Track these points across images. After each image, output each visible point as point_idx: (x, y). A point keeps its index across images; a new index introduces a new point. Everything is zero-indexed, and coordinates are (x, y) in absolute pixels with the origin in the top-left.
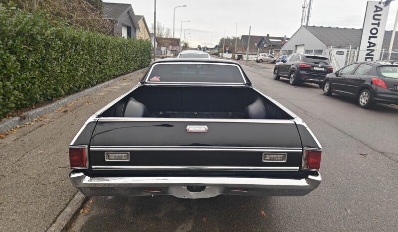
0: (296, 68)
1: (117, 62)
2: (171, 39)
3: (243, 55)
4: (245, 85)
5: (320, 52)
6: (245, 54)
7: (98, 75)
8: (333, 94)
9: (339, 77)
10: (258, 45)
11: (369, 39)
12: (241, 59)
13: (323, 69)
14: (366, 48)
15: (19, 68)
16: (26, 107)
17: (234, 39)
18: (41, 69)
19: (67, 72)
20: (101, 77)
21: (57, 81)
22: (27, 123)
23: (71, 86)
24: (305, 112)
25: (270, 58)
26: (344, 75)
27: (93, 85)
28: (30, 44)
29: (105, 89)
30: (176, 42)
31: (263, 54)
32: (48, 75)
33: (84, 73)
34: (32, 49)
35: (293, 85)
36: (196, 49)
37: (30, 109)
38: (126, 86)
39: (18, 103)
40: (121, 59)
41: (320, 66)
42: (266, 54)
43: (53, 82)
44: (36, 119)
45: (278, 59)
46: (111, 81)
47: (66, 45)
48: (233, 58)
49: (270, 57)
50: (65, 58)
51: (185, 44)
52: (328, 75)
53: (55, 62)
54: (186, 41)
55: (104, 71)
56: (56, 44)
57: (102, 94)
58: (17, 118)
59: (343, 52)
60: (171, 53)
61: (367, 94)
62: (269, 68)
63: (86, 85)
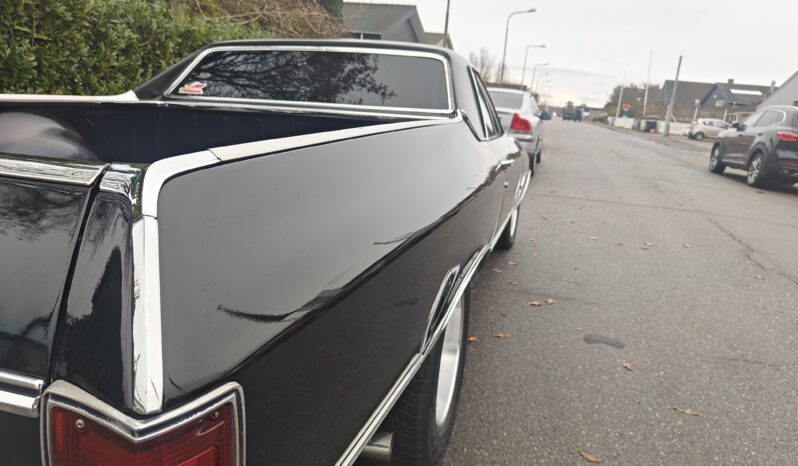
0: (768, 144)
3: (659, 122)
6: (664, 120)
10: (702, 103)
12: (652, 131)
24: (748, 250)
31: (707, 120)
35: (754, 185)
42: (715, 121)
48: (636, 128)
49: (724, 127)
56: (124, 37)
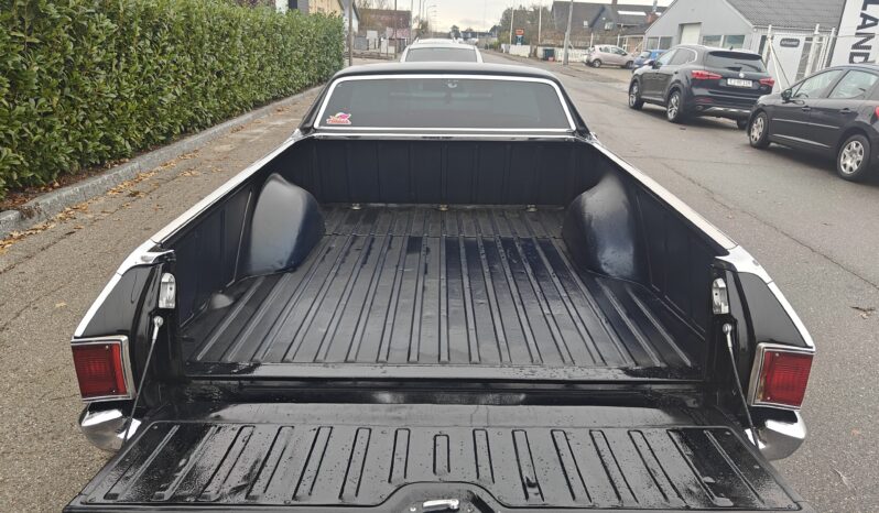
0: (684, 81)
1: (262, 68)
2: (389, 12)
3: (556, 49)
4: (573, 134)
5: (739, 39)
6: (562, 47)
7: (213, 103)
8: (772, 144)
9: (790, 104)
10: (591, 26)
11: (864, 8)
12: (551, 59)
13: (749, 84)
14: (855, 31)
15: (6, 90)
16: (38, 186)
17: (536, 11)
18: (67, 90)
19: (136, 97)
20: (222, 108)
21: (110, 118)
22: (40, 225)
23: (148, 130)
24: (710, 194)
25: (619, 56)
26: (802, 98)
27: (203, 127)
28: (31, 28)
29: (234, 135)
30: (401, 19)
31: (603, 46)
32: (86, 106)
33: (179, 98)
34: (37, 41)
35: (673, 121)
36: (448, 36)
37: (46, 191)
38: (282, 127)
39: (12, 177)
40: (270, 62)
41: (742, 75)
42: (609, 46)
43: (100, 122)
44: (61, 215)
45: (638, 59)
46: (248, 116)
47: (126, 31)
48: (533, 55)
49: (619, 52)
50: (127, 62)
51: (421, 22)
52: (763, 100)
53: (103, 72)
54: (424, 17)
55: (229, 93)
56: (101, 28)
57: (225, 148)
58: (12, 215)
59: (796, 40)
60: (390, 45)
61: (861, 146)
62: (617, 81)
63: (186, 127)
